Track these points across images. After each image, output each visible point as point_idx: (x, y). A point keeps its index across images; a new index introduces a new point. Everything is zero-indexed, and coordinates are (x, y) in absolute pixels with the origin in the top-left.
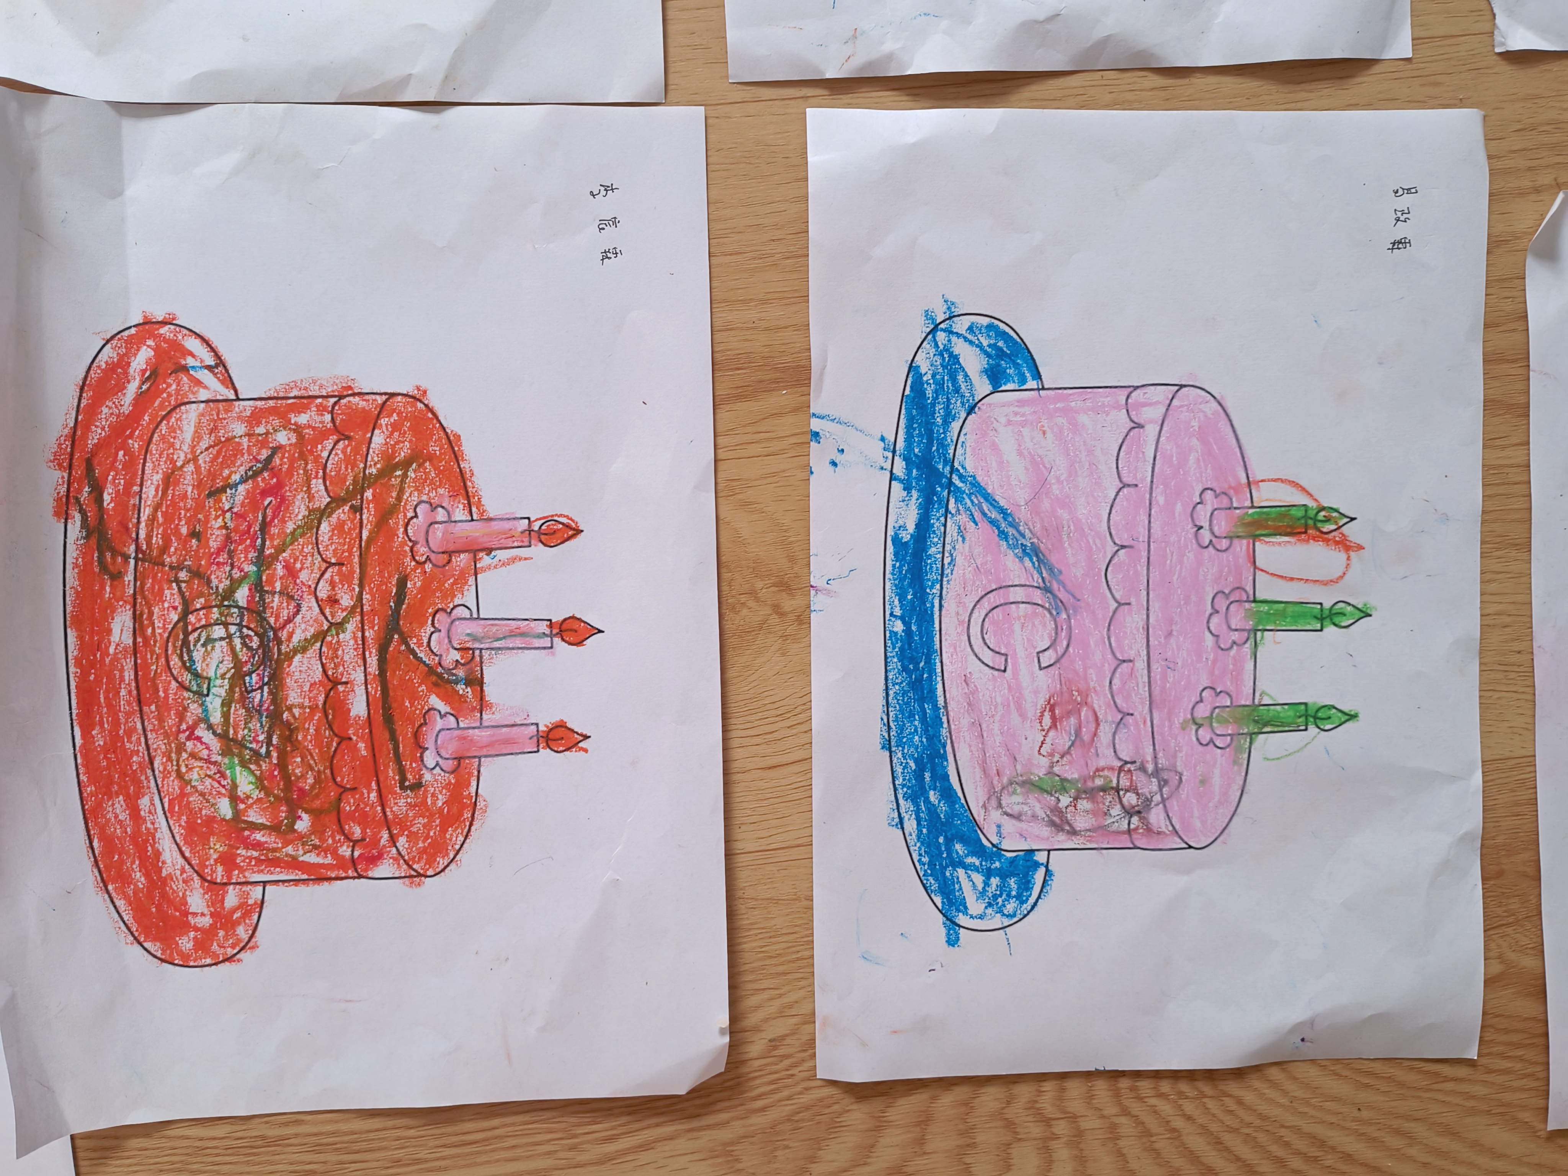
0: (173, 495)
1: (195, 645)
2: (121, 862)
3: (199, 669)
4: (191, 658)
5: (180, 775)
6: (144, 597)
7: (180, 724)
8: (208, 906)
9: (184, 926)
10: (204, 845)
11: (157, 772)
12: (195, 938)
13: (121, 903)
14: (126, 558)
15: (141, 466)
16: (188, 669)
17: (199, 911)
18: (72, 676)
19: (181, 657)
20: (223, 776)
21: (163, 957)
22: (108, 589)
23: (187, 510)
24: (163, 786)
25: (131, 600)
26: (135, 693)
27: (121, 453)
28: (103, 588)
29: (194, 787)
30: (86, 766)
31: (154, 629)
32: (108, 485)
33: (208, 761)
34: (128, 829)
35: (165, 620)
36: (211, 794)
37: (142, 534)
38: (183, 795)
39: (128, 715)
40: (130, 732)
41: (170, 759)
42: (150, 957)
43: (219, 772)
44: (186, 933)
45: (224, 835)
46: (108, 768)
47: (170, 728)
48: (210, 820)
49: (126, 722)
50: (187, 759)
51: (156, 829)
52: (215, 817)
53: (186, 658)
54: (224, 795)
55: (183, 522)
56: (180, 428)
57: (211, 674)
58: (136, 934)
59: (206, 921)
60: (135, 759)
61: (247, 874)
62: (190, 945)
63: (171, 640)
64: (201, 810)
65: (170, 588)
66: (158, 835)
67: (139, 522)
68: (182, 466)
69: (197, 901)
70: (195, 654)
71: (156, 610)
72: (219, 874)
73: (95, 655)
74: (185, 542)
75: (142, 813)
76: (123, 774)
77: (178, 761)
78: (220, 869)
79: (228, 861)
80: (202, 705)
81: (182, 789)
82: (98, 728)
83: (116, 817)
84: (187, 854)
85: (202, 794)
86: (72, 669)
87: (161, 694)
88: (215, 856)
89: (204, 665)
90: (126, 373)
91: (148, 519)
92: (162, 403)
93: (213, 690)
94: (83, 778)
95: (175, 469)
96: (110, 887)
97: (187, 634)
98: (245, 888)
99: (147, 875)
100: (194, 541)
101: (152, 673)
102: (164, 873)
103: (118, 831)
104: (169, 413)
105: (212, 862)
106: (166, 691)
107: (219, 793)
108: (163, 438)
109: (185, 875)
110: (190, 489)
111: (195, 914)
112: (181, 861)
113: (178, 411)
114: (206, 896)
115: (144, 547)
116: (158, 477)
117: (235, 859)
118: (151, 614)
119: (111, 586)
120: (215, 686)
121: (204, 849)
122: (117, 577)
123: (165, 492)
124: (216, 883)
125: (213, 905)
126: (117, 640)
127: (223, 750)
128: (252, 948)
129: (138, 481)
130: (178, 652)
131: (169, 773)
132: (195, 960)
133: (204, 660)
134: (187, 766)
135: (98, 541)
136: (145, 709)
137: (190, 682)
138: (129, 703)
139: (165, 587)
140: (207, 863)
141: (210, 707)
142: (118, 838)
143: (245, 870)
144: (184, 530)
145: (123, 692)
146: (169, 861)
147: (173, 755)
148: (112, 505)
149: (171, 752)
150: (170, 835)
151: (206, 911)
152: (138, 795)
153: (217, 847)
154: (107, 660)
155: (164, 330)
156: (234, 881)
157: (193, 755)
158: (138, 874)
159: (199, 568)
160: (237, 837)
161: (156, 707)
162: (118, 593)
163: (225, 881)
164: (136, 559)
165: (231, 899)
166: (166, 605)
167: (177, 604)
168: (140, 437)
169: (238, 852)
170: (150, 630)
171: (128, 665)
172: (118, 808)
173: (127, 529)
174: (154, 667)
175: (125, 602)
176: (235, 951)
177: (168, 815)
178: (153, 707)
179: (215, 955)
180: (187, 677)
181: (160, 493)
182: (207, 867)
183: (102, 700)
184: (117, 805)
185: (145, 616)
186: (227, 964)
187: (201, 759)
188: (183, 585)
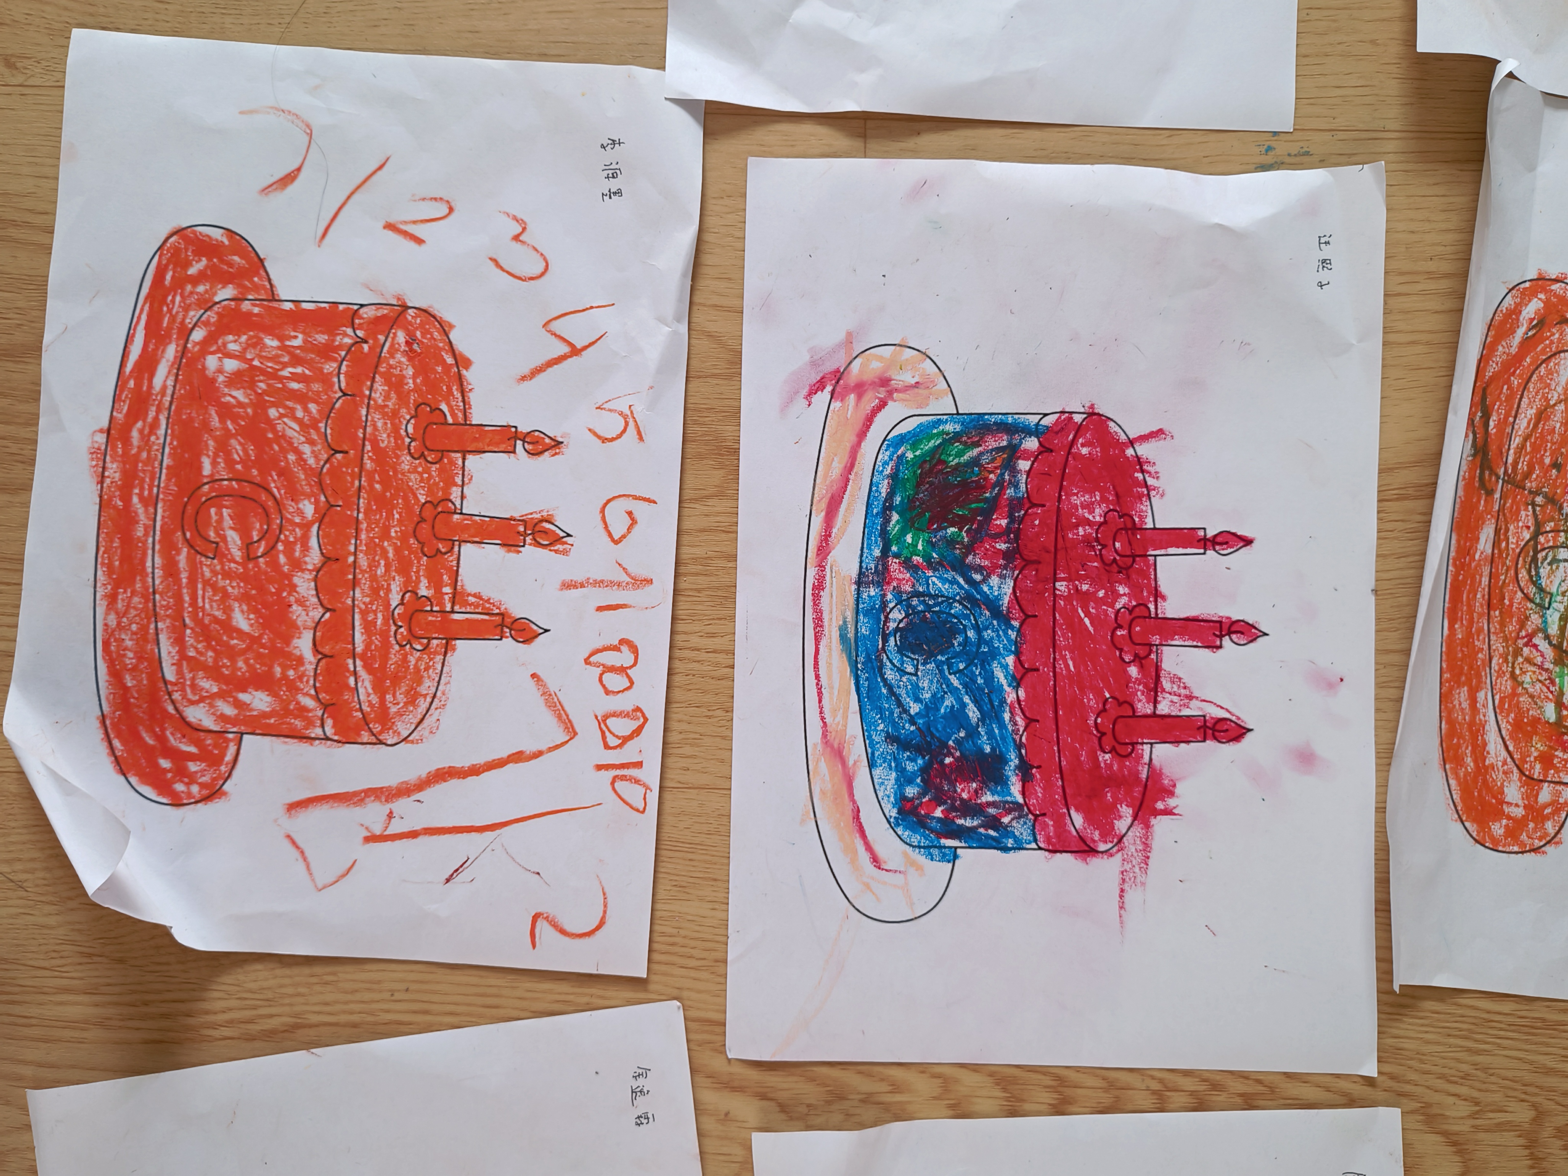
0: (1543, 429)
1: (1542, 563)
2: (1459, 746)
3: (1543, 584)
4: (1537, 573)
5: (1513, 676)
6: (1504, 515)
7: (1520, 630)
8: (1523, 799)
9: (1498, 813)
10: (1527, 742)
11: (1493, 671)
12: (1507, 826)
13: (1453, 782)
14: (1498, 477)
15: (1517, 400)
16: (1534, 583)
17: (1515, 802)
18: (1449, 573)
19: (1529, 571)
20: (1553, 682)
21: (1477, 838)
22: (1482, 502)
23: (1553, 443)
24: (1496, 685)
25: (1496, 515)
26: (1486, 597)
27: (1505, 387)
28: (1479, 501)
29: (1525, 689)
30: (1448, 654)
31: (1507, 544)
32: (1494, 413)
33: (1541, 667)
34: (1467, 718)
35: (1518, 537)
36: (1539, 697)
37: (1510, 460)
38: (1514, 694)
39: (1480, 615)
40: (1480, 631)
41: (1506, 661)
42: (1468, 836)
43: (1550, 678)
44: (1500, 820)
45: (1546, 737)
46: (1462, 660)
47: (1510, 633)
48: (1536, 721)
49: (1478, 622)
50: (1523, 663)
51: (1486, 721)
52: (1540, 719)
53: (1533, 573)
54: (1551, 700)
55: (1548, 454)
56: (1557, 372)
57: (1554, 590)
58: (1461, 813)
59: (1519, 812)
60: (1480, 655)
61: (1561, 774)
62: (1501, 831)
63: (1522, 555)
64: (1528, 710)
65: (1526, 510)
66: (1487, 727)
67: (1509, 449)
68: (1555, 405)
69: (1513, 792)
70: (1541, 570)
71: (1512, 527)
72: (1537, 771)
73: (1465, 559)
74: (1547, 472)
75: (1478, 705)
76: (1471, 668)
77: (1513, 664)
78: (1538, 766)
79: (1546, 760)
80: (1543, 616)
81: (1514, 689)
82: (1459, 623)
83: (1460, 704)
84: (1511, 748)
85: (1532, 696)
86: (1450, 568)
87: (1507, 602)
88: (1536, 754)
89: (1548, 582)
90: (1518, 319)
91: (1518, 447)
92: (1544, 349)
93: (1554, 605)
94: (1444, 666)
95: (1548, 406)
96: (1448, 766)
97: (1536, 552)
98: (1558, 787)
99: (1475, 761)
100: (1554, 471)
101: (1501, 582)
102: (1487, 763)
103: (1460, 717)
104: (1550, 357)
105: (1532, 759)
106: (1511, 600)
107: (1547, 697)
108: (1541, 378)
109: (1505, 767)
110: (1558, 425)
111: (1509, 804)
112: (1504, 753)
113: (1557, 356)
114: (1522, 789)
115: (1510, 471)
116: (1531, 412)
117: (1553, 760)
118: (1507, 530)
119: (1486, 501)
120: (1556, 601)
121: (1526, 746)
122: (1490, 493)
123: (1536, 426)
124: (1533, 779)
125: (1528, 798)
126: (1482, 548)
127: (1555, 660)
128: (1557, 843)
129: (1513, 413)
130: (1527, 566)
131: (1504, 673)
132: (1504, 846)
133: (1549, 577)
134: (1521, 669)
135: (1482, 460)
136: (1492, 613)
137: (1534, 595)
138: (1482, 606)
139: (1522, 508)
140: (1528, 759)
141: (1549, 619)
142: (1459, 724)
143: (1560, 771)
144: (1547, 461)
145: (1479, 596)
146: (1492, 752)
147: (1510, 658)
148: (1495, 430)
149: (1508, 655)
150: (1497, 729)
151: (1520, 802)
152: (1478, 689)
153: (1538, 746)
154: (1473, 565)
155: (1555, 287)
156: (1549, 779)
157: (1528, 661)
158: (1469, 759)
159: (1554, 495)
160: (1557, 740)
161: (1500, 613)
162: (1489, 508)
163: (1541, 778)
164: (1503, 479)
165: (1545, 795)
166: (1521, 524)
167: (1530, 524)
168: (1521, 376)
169: (1556, 753)
170: (1504, 544)
171: (1486, 571)
172: (1462, 696)
173: (1501, 453)
174: (1503, 577)
175: (1492, 516)
176: (1542, 843)
177: (1498, 711)
178: (1497, 613)
179: (1522, 844)
180: (1532, 590)
181: (1531, 426)
182: (1527, 762)
183: (1464, 599)
184: (1462, 695)
185: (1502, 531)
186: (1533, 854)
187: (1535, 665)
188: (1538, 509)
